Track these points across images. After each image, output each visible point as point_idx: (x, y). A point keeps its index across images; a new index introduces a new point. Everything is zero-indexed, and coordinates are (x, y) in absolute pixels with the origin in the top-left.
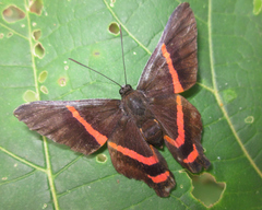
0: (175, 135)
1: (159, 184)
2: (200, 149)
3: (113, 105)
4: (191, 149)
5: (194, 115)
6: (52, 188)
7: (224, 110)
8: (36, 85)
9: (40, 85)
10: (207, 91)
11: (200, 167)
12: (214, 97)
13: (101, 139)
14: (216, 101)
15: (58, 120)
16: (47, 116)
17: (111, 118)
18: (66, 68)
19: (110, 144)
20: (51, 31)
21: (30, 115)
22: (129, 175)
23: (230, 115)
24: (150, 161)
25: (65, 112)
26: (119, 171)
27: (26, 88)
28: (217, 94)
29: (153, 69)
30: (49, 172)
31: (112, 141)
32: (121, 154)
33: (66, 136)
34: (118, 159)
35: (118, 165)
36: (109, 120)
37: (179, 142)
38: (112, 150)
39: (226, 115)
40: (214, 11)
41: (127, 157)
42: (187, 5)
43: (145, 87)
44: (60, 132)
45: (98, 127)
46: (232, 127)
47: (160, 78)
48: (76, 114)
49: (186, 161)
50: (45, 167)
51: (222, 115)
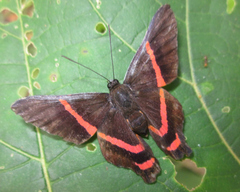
0: (159, 125)
1: (146, 171)
2: (182, 138)
3: (102, 98)
4: (174, 138)
5: (176, 107)
6: (46, 176)
7: (202, 101)
8: (30, 81)
9: (33, 81)
10: (186, 84)
11: (182, 154)
12: (193, 89)
13: (91, 130)
14: (194, 93)
15: (52, 113)
16: (42, 110)
17: (101, 110)
18: (57, 65)
19: (99, 134)
20: (42, 32)
21: (26, 109)
22: (117, 163)
23: (208, 106)
24: (137, 149)
25: (58, 106)
26: (108, 159)
27: (21, 84)
28: (196, 87)
29: (138, 64)
30: (42, 161)
31: (102, 131)
32: (109, 143)
33: (59, 128)
34: (108, 149)
35: (107, 154)
36: (98, 112)
37: (163, 132)
38: (102, 140)
39: (204, 105)
40: (191, 11)
41: (116, 146)
42: (168, 7)
43: (131, 81)
44: (54, 124)
45: (89, 118)
46: (210, 117)
47: (144, 73)
48: (68, 107)
49: (169, 149)
50: (39, 157)
51: (201, 106)
